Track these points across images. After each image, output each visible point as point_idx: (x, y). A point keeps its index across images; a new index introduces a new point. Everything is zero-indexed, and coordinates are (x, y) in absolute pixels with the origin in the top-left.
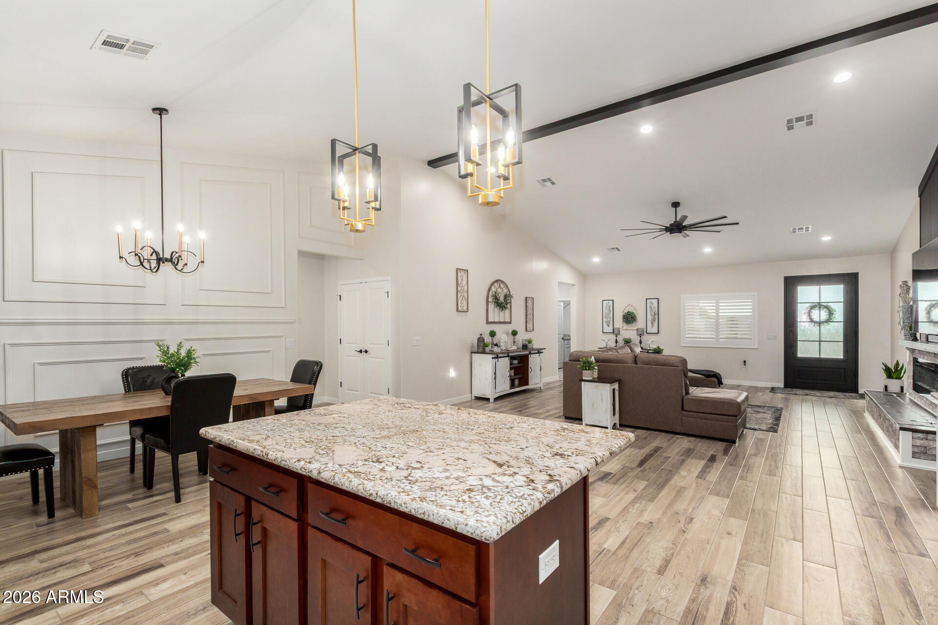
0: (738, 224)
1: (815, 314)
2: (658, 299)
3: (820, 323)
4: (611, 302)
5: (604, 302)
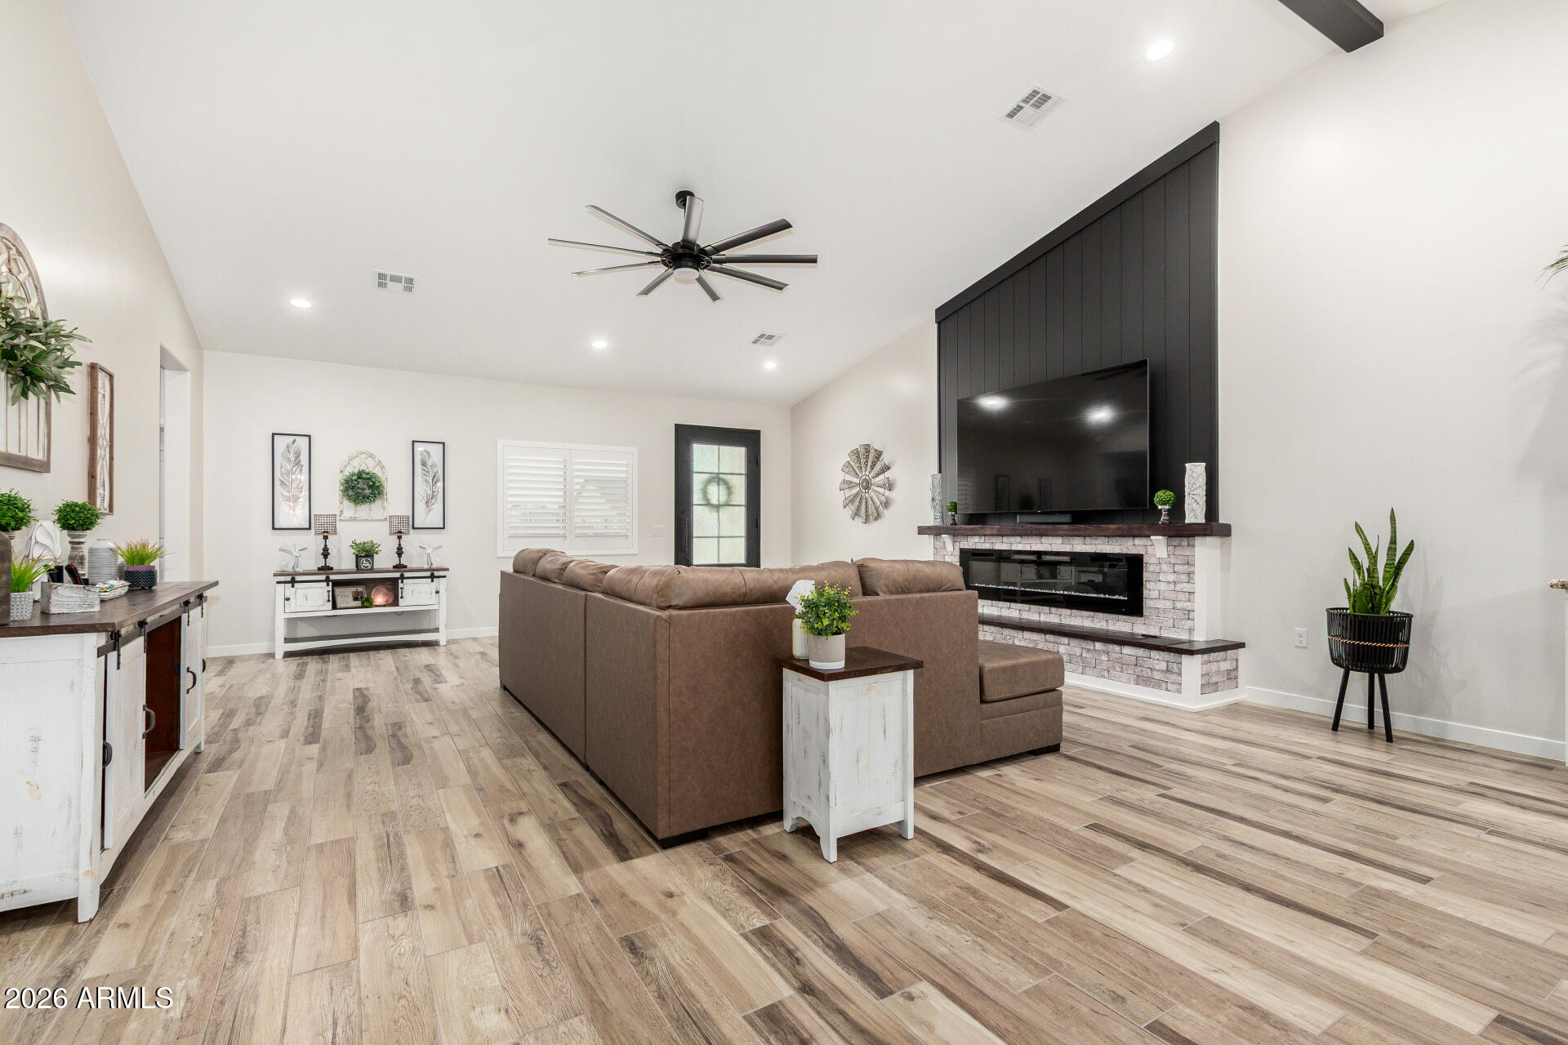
1: (713, 490)
2: (444, 444)
3: (718, 508)
4: (302, 443)
5: (276, 437)
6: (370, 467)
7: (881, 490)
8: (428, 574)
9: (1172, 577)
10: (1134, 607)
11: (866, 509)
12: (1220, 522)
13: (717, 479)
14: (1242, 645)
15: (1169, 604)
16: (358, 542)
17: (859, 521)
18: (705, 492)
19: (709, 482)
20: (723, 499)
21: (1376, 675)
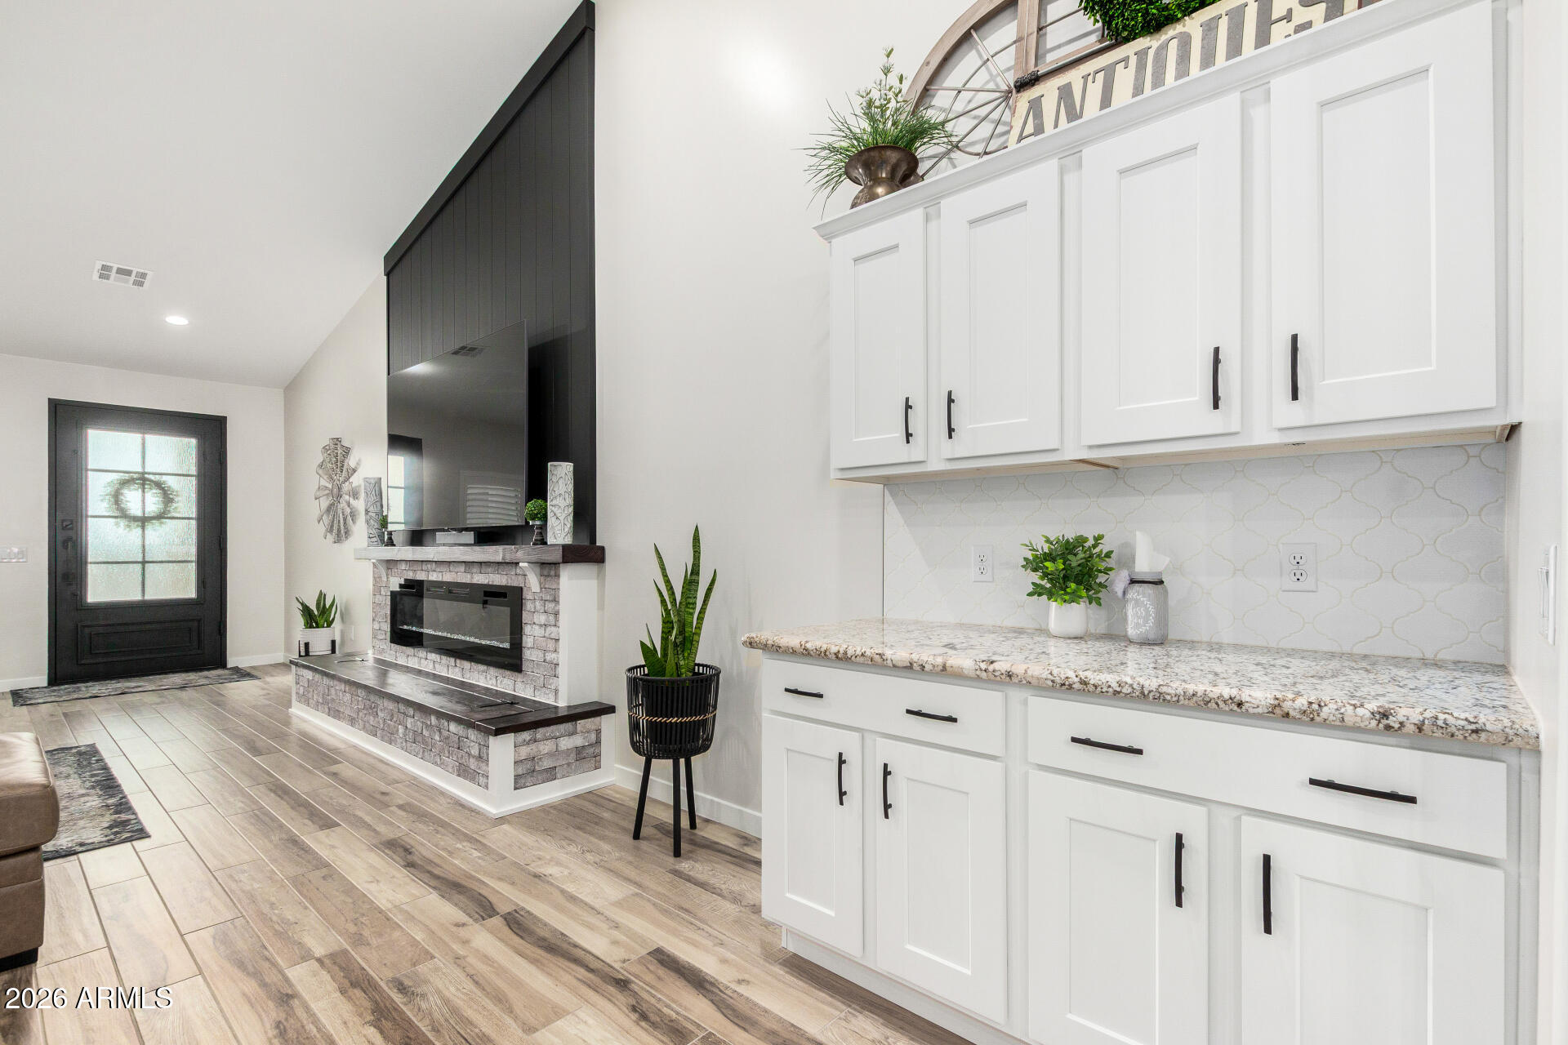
3: (143, 521)
7: (349, 500)
9: (542, 619)
11: (339, 525)
12: (597, 544)
13: (142, 480)
14: (609, 710)
15: (541, 654)
17: (330, 540)
18: (113, 499)
19: (121, 484)
20: (153, 508)
21: (682, 761)
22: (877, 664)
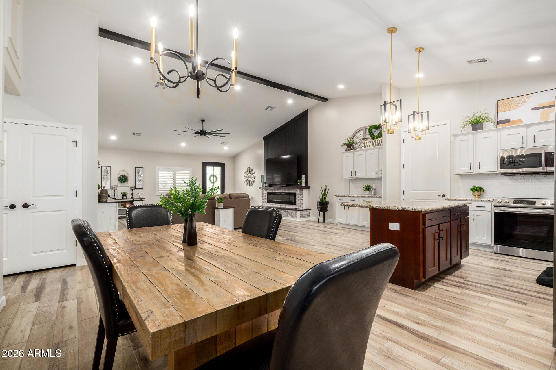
0: (230, 134)
1: (212, 178)
2: (143, 168)
3: (213, 183)
4: (108, 168)
5: (102, 167)
6: (125, 174)
7: (252, 178)
8: (140, 200)
9: (300, 197)
10: (294, 203)
11: (249, 183)
12: (308, 186)
13: (213, 175)
14: (311, 209)
15: (300, 202)
16: (123, 192)
17: (248, 186)
18: (210, 179)
19: (211, 176)
20: (215, 180)
22: (348, 197)
